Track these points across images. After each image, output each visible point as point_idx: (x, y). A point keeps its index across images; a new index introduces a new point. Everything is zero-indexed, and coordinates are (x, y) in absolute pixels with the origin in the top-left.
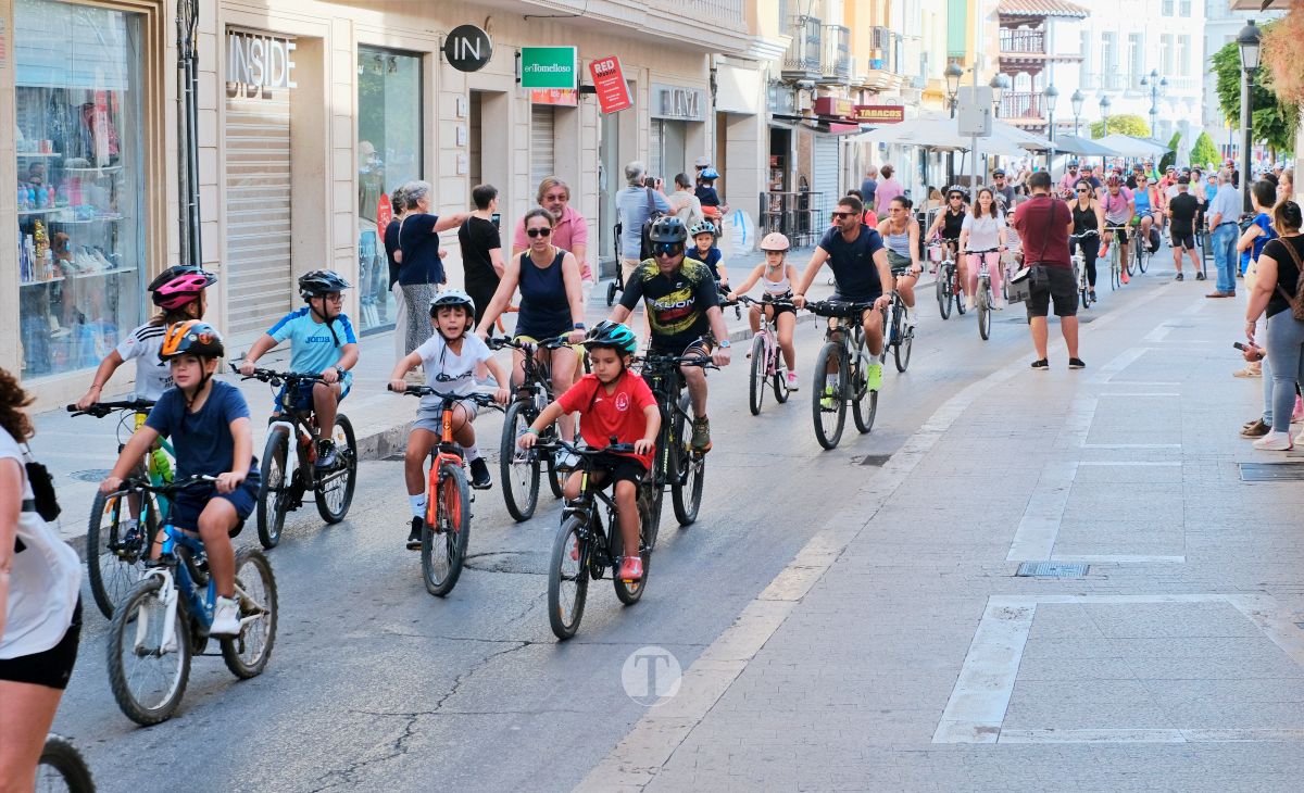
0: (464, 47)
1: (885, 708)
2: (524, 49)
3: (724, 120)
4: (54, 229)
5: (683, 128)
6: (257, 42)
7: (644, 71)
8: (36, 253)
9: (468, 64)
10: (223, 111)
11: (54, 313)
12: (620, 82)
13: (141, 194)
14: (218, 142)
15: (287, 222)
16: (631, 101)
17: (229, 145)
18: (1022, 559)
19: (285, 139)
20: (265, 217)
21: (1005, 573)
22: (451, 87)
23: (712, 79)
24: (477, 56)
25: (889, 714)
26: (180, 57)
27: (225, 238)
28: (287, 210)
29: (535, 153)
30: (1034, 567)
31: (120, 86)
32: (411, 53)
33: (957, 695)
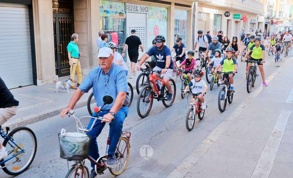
0: (227, 14)
2: (234, 14)
3: (259, 23)
5: (254, 24)
6: (202, 14)
7: (249, 17)
9: (227, 16)
10: (198, 22)
12: (246, 18)
13: (188, 32)
14: (197, 26)
16: (247, 21)
17: (199, 26)
19: (205, 25)
22: (225, 19)
23: (258, 18)
24: (228, 15)
26: (193, 16)
29: (235, 27)
31: (186, 19)
32: (220, 15)
33: (289, 97)
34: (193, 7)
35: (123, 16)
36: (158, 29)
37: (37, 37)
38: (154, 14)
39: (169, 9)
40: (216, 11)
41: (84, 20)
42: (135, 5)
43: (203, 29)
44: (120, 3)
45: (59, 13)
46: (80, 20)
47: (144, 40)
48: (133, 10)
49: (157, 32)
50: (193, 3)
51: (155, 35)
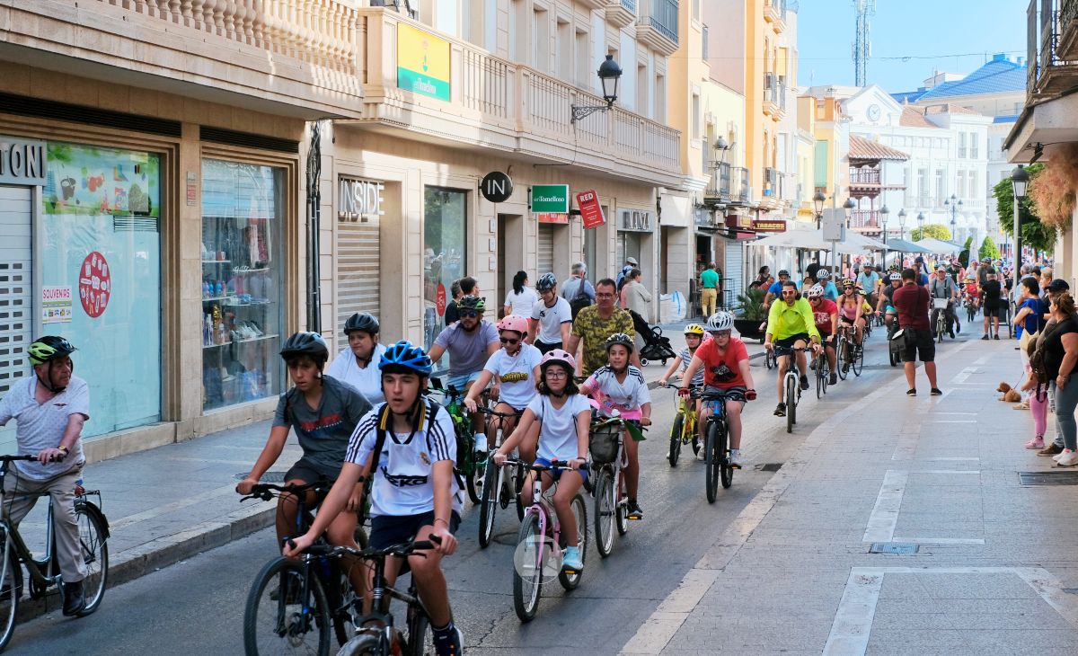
0: (494, 187)
1: (782, 648)
2: (534, 187)
3: (667, 231)
4: (226, 309)
5: (638, 237)
6: (357, 185)
7: (613, 201)
8: (213, 326)
9: (497, 198)
10: (337, 232)
11: (224, 365)
12: (597, 208)
13: (282, 289)
14: (332, 252)
15: (377, 303)
16: (604, 220)
17: (340, 253)
18: (874, 539)
19: (377, 249)
20: (362, 300)
21: (862, 551)
22: (485, 213)
23: (658, 204)
24: (503, 192)
25: (786, 653)
26: (308, 196)
27: (337, 315)
28: (376, 295)
29: (540, 255)
30: (881, 547)
31: (268, 214)
32: (459, 191)
33: (831, 639)
34: (305, 147)
36: (104, 274)
38: (78, 187)
39: (168, 166)
40: (438, 168)
43: (369, 269)
49: (100, 291)
50: (308, 125)
51: (86, 309)
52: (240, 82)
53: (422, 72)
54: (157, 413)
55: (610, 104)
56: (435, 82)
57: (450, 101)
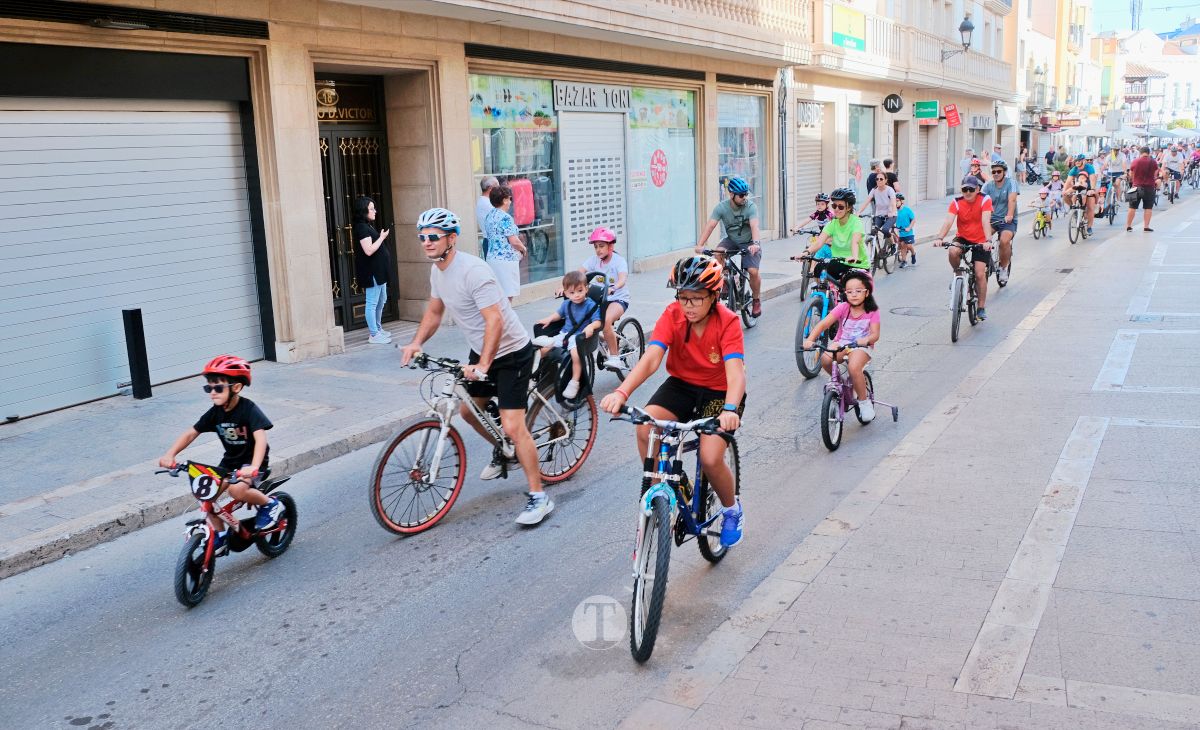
0: (892, 104)
2: (917, 103)
3: (1000, 128)
5: (983, 132)
6: (809, 105)
7: (966, 110)
9: (893, 110)
10: (796, 134)
12: (956, 114)
13: (764, 169)
14: (794, 145)
16: (961, 122)
17: (798, 147)
18: (1133, 313)
19: (820, 144)
20: (811, 174)
21: (1125, 319)
22: (887, 119)
23: (996, 111)
26: (780, 113)
27: (796, 183)
28: (819, 171)
29: (920, 145)
30: (1138, 318)
31: (755, 124)
32: (870, 107)
33: (1103, 370)
34: (777, 84)
35: (547, 124)
37: (270, 207)
38: (649, 112)
39: (698, 96)
40: (857, 94)
41: (421, 144)
42: (587, 87)
43: (815, 155)
44: (539, 82)
45: (339, 123)
46: (408, 142)
47: (619, 199)
48: (578, 101)
50: (778, 72)
51: (655, 182)
52: (740, 46)
53: (848, 34)
54: (694, 241)
55: (966, 48)
56: (855, 40)
57: (865, 50)
